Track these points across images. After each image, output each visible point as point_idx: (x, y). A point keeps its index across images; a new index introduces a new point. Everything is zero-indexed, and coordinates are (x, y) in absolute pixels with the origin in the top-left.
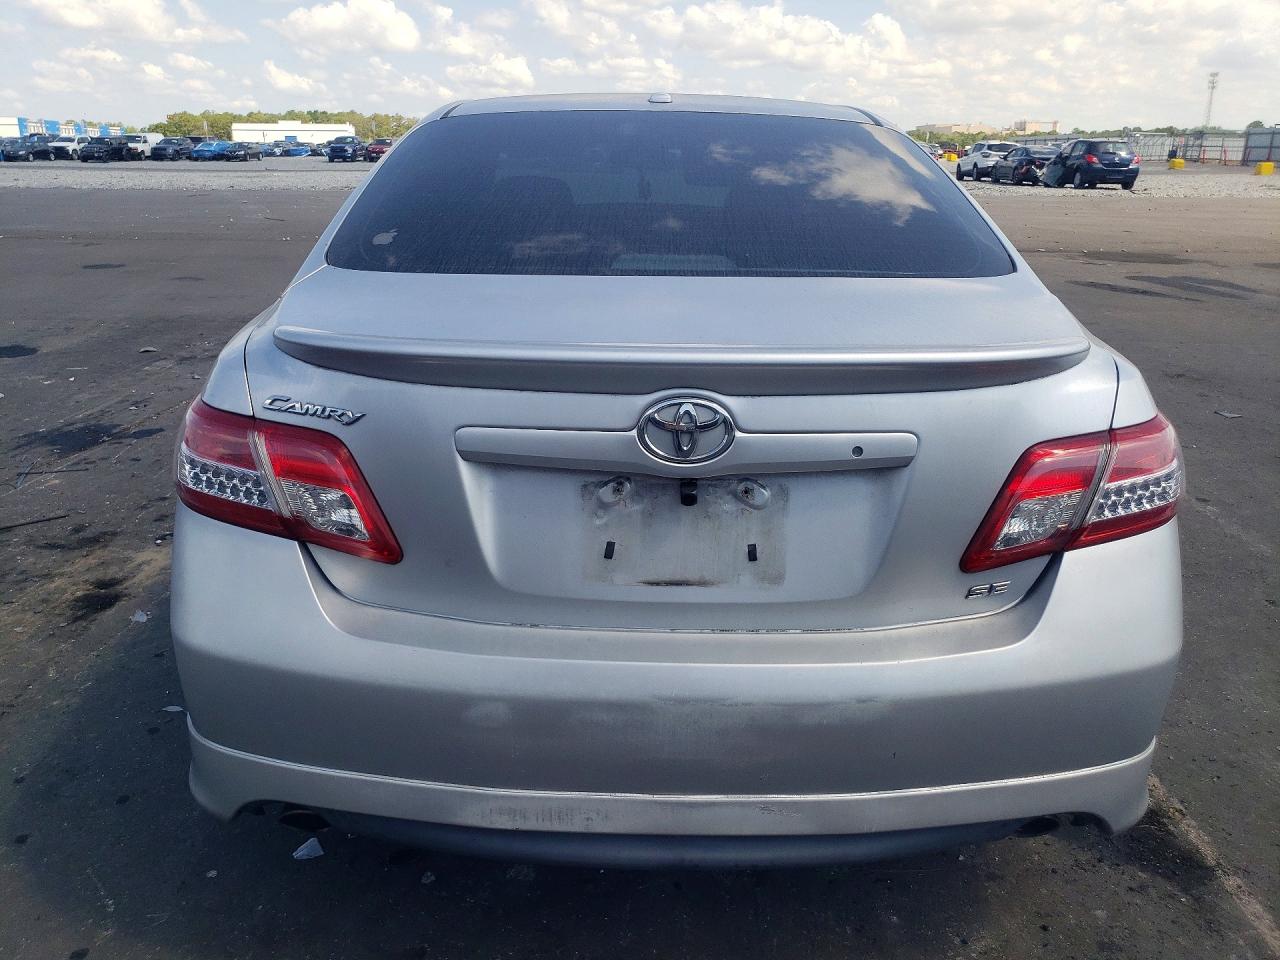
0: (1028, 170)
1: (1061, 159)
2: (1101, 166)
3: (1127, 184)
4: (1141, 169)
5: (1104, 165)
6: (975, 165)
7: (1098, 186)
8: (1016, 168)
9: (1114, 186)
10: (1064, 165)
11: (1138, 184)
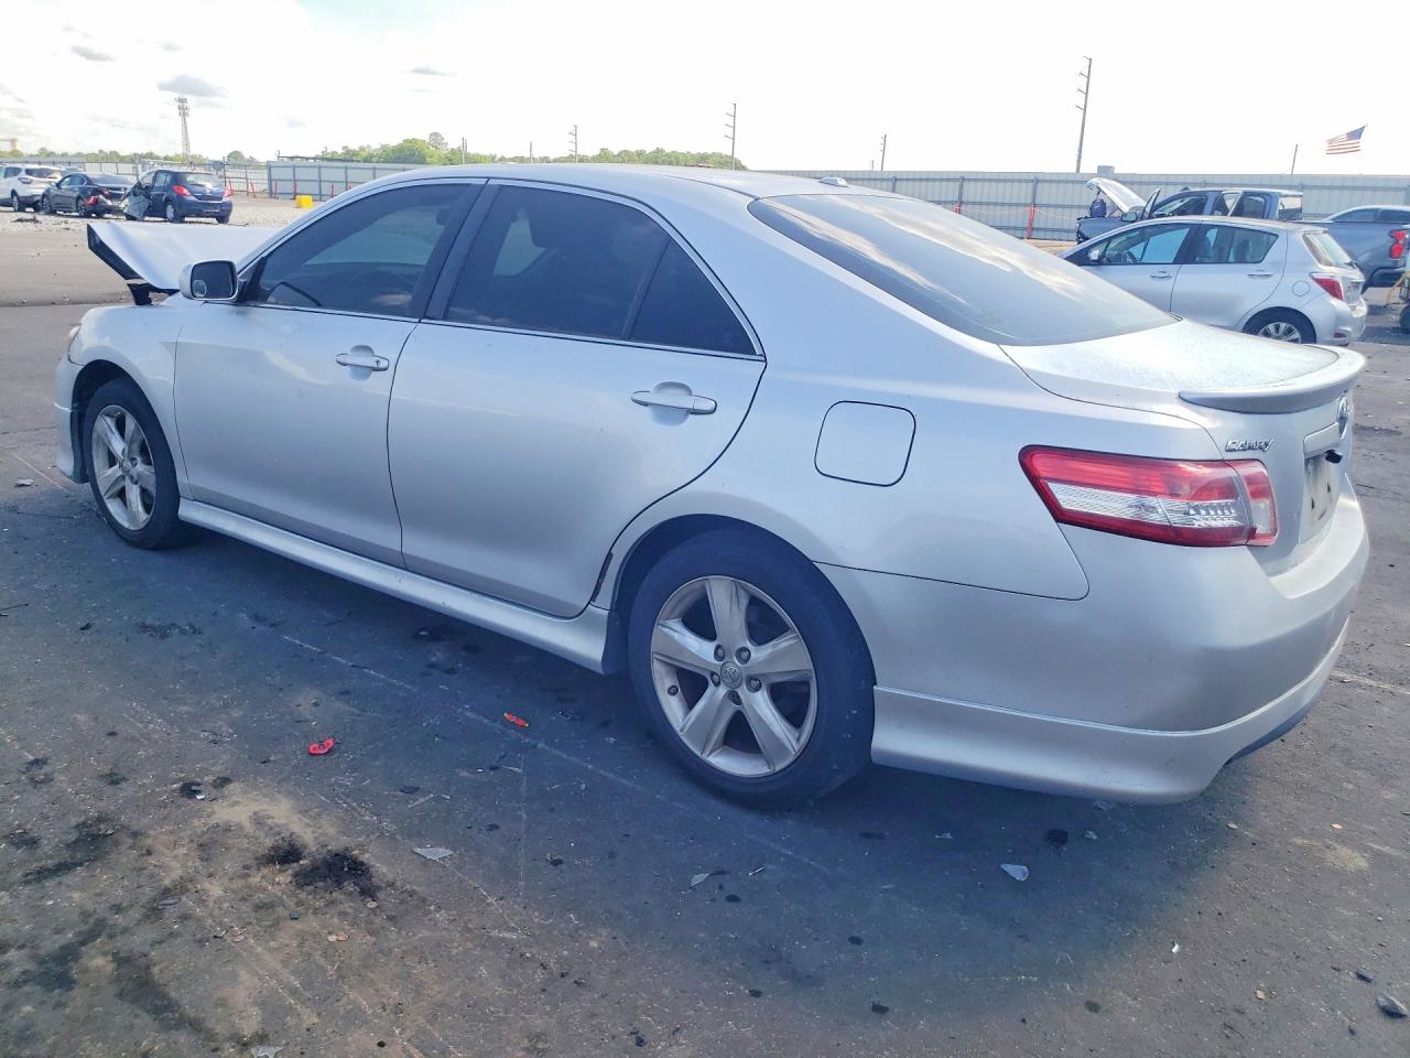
0: (96, 201)
1: (140, 190)
2: (193, 198)
3: (222, 218)
4: (234, 202)
5: (196, 197)
6: (14, 193)
7: (186, 219)
8: (79, 198)
9: (210, 220)
10: (148, 197)
11: (233, 217)
